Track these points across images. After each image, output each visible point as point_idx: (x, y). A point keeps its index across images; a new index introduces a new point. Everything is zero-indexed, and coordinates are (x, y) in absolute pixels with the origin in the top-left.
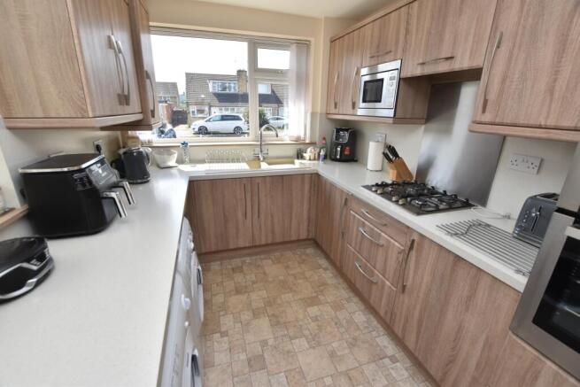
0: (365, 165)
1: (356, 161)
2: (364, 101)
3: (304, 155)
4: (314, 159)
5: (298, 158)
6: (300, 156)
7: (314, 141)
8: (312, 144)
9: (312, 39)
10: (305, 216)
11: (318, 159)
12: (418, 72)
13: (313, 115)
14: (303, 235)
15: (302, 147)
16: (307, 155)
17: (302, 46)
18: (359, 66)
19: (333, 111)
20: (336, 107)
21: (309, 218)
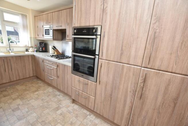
0: (49, 52)
1: (47, 52)
2: (46, 34)
3: (29, 50)
4: (33, 52)
5: (26, 51)
6: (27, 50)
7: (32, 46)
8: (32, 47)
9: (28, 15)
10: (31, 68)
11: (34, 52)
12: (56, 28)
13: (31, 38)
14: (32, 75)
15: (28, 48)
16: (30, 51)
17: (24, 16)
18: (43, 25)
19: (37, 37)
20: (38, 36)
21: (33, 70)
